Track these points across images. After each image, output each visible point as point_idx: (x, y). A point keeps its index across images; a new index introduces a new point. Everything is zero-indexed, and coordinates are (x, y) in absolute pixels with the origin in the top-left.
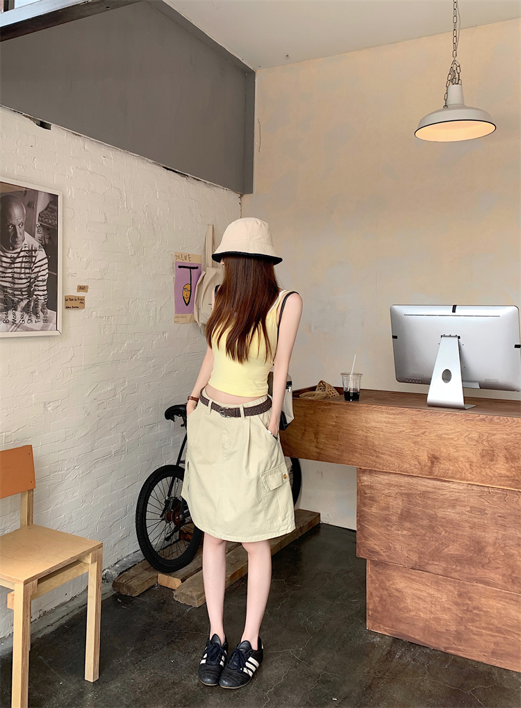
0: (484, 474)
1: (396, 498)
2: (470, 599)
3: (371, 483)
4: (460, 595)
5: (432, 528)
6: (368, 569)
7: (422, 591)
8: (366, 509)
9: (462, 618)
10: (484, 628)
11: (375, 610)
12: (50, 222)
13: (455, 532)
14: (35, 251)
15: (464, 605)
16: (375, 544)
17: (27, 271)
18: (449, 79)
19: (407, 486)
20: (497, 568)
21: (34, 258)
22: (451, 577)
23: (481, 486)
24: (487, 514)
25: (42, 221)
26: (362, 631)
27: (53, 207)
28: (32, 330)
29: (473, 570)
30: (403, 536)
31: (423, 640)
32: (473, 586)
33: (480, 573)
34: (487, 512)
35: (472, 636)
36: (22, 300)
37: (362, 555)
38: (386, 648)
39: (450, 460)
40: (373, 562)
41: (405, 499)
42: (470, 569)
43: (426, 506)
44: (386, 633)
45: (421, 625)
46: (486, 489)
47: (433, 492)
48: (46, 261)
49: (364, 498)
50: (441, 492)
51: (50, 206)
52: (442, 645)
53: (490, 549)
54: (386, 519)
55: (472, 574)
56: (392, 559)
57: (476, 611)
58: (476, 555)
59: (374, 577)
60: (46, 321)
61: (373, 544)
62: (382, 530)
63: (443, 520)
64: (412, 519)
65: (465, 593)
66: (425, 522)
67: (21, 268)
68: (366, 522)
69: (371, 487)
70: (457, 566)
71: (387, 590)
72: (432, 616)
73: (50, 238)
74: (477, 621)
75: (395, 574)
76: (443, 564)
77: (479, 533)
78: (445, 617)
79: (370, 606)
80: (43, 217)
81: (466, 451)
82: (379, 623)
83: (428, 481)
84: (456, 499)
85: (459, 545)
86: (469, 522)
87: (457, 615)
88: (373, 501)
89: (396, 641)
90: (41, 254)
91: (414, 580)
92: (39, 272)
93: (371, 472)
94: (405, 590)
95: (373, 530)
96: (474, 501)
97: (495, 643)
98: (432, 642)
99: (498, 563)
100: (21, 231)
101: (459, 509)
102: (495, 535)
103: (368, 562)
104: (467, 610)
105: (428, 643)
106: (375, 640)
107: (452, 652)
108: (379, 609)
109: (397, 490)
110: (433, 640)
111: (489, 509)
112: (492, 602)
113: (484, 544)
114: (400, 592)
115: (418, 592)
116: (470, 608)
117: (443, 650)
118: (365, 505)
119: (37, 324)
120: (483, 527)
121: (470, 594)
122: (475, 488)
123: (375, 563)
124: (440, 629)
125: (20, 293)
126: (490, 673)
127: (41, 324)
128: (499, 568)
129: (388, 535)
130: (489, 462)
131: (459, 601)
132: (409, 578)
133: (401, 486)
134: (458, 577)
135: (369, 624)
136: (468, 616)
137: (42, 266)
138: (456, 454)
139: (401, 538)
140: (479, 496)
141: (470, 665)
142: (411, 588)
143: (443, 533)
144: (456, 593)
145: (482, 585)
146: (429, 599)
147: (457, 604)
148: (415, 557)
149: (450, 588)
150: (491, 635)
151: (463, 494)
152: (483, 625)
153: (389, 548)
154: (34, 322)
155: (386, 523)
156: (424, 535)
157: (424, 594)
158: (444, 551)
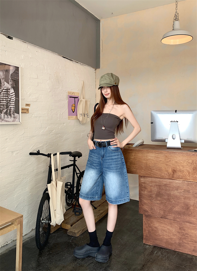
1: (154, 187)
2: (184, 230)
3: (144, 181)
4: (180, 229)
5: (169, 200)
6: (144, 218)
7: (165, 227)
8: (142, 192)
9: (181, 238)
10: (190, 241)
11: (146, 236)
12: (16, 78)
13: (178, 201)
14: (9, 89)
15: (182, 233)
16: (146, 208)
17: (6, 97)
18: (174, 19)
19: (159, 182)
20: (194, 216)
21: (9, 93)
22: (176, 221)
23: (188, 181)
25: (12, 77)
26: (142, 244)
27: (17, 72)
28: (9, 122)
30: (157, 203)
31: (165, 247)
32: (185, 224)
33: (188, 218)
34: (190, 191)
35: (185, 244)
36: (4, 109)
37: (141, 212)
38: (151, 250)
40: (146, 215)
41: (158, 187)
42: (184, 217)
43: (166, 190)
44: (151, 244)
45: (165, 241)
46: (190, 182)
47: (169, 184)
48: (14, 93)
49: (142, 187)
50: (172, 184)
51: (16, 71)
52: (173, 248)
53: (192, 208)
54: (150, 196)
55: (185, 219)
56: (153, 214)
57: (186, 235)
58: (186, 211)
59: (146, 222)
60: (14, 118)
61: (146, 207)
62: (149, 201)
63: (173, 196)
64: (161, 196)
65: (182, 227)
66: (166, 197)
67: (3, 96)
68: (142, 198)
69: (144, 183)
70: (179, 216)
71: (151, 227)
72: (169, 237)
74: (187, 239)
75: (154, 220)
76: (173, 215)
77: (187, 201)
78: (175, 238)
79: (145, 235)
80: (12, 76)
82: (148, 241)
83: (167, 180)
84: (178, 187)
85: (180, 206)
86: (183, 197)
87: (179, 237)
88: (145, 188)
89: (155, 247)
90: (12, 91)
91: (162, 223)
92: (11, 98)
93: (144, 177)
94: (158, 227)
95: (145, 201)
96: (185, 187)
97: (194, 247)
98: (169, 247)
99: (195, 214)
100: (3, 81)
101: (179, 191)
102: (194, 201)
103: (144, 215)
104: (183, 235)
105: (168, 247)
106: (147, 247)
107: (177, 250)
108: (148, 235)
109: (154, 184)
110: (170, 246)
111: (191, 190)
112: (193, 231)
113: (189, 206)
114: (156, 228)
115: (163, 228)
116: (184, 234)
117: (173, 250)
118: (142, 190)
119: (10, 119)
120: (189, 198)
121: (184, 228)
122: (185, 182)
123: (147, 216)
124: (172, 242)
125: (3, 106)
126: (192, 258)
127: (13, 119)
128: (195, 216)
129: (152, 203)
131: (180, 231)
132: (160, 222)
133: (156, 182)
134: (179, 221)
135: (144, 242)
136: (183, 237)
137: (12, 95)
139: (156, 204)
140: (187, 185)
141: (184, 256)
142: (161, 226)
143: (173, 201)
144: (178, 228)
145: (189, 224)
146: (168, 231)
147: (179, 233)
148: (162, 213)
149: (176, 225)
151: (181, 185)
152: (189, 240)
153: (152, 209)
154: (9, 118)
155: (151, 198)
156: (166, 203)
157: (166, 229)
158: (173, 210)
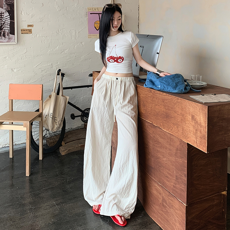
12: (11, 2)
25: (6, 2)
28: (3, 42)
48: (9, 16)
54: (116, 127)
62: (115, 132)
73: (10, 8)
90: (6, 14)
92: (6, 21)
123: (114, 149)
129: (116, 135)
137: (7, 18)
153: (116, 142)
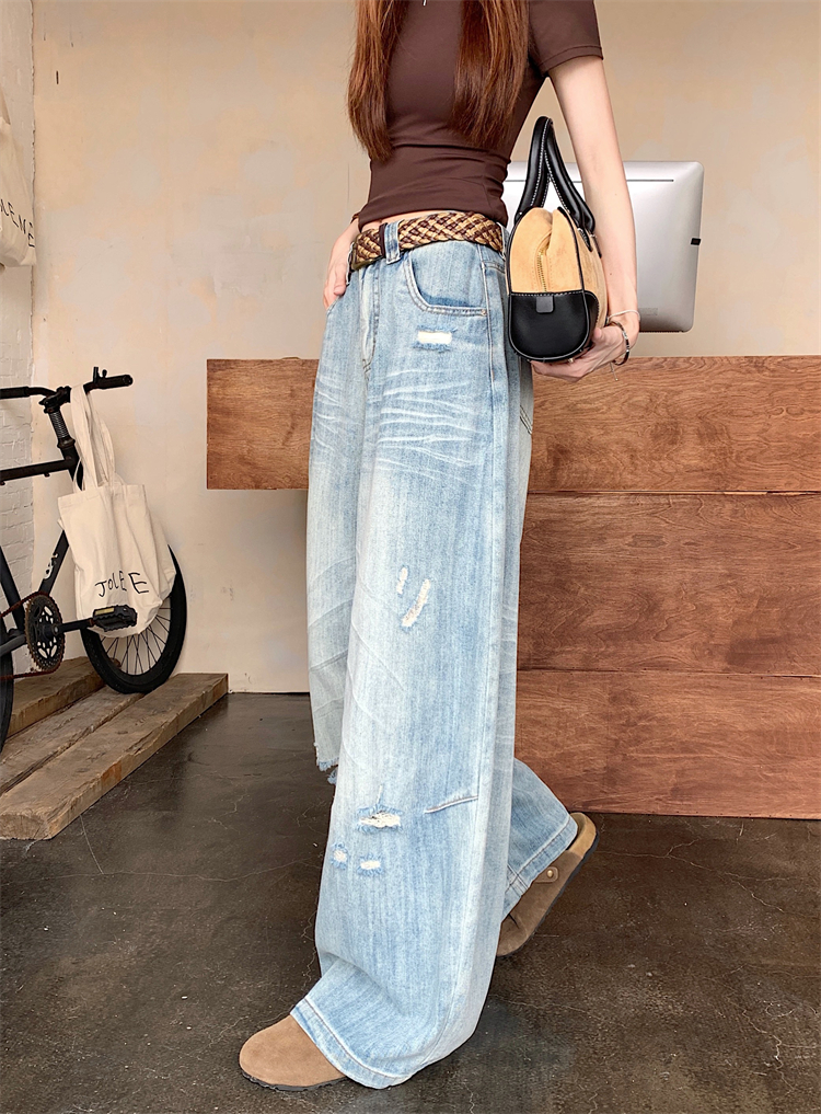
0: (657, 470)
2: (632, 702)
4: (614, 699)
5: (561, 586)
7: (540, 708)
9: (615, 741)
10: (658, 750)
13: (605, 584)
15: (620, 716)
20: (682, 636)
22: (597, 670)
23: (653, 495)
24: (664, 543)
29: (639, 648)
32: (638, 676)
33: (651, 650)
34: (664, 540)
39: (592, 452)
42: (633, 647)
46: (663, 500)
50: (575, 517)
53: (670, 604)
57: (642, 723)
58: (642, 619)
63: (581, 568)
65: (624, 693)
70: (608, 647)
72: (556, 752)
74: (645, 739)
76: (582, 649)
77: (650, 579)
78: (585, 746)
81: (624, 430)
83: (550, 499)
84: (606, 527)
85: (614, 606)
86: (631, 564)
87: (608, 737)
96: (640, 524)
99: (685, 627)
101: (611, 543)
104: (628, 724)
111: (667, 533)
112: (673, 700)
113: (659, 596)
116: (632, 720)
120: (658, 568)
121: (633, 694)
122: (641, 500)
128: (686, 634)
130: (668, 447)
134: (611, 667)
136: (628, 734)
138: (604, 439)
140: (651, 514)
143: (582, 590)
144: (606, 696)
145: (656, 672)
147: (607, 717)
150: (670, 760)
151: (619, 516)
152: (657, 744)
156: (546, 600)
157: (546, 712)
158: (584, 624)
